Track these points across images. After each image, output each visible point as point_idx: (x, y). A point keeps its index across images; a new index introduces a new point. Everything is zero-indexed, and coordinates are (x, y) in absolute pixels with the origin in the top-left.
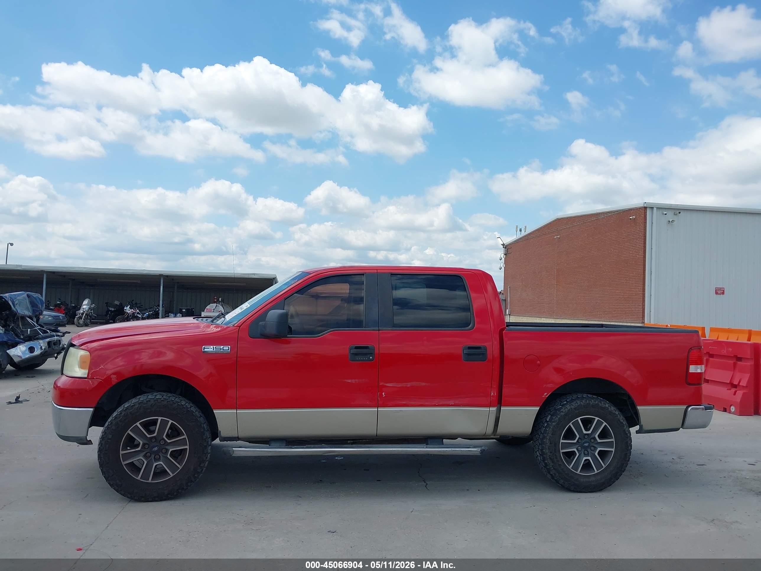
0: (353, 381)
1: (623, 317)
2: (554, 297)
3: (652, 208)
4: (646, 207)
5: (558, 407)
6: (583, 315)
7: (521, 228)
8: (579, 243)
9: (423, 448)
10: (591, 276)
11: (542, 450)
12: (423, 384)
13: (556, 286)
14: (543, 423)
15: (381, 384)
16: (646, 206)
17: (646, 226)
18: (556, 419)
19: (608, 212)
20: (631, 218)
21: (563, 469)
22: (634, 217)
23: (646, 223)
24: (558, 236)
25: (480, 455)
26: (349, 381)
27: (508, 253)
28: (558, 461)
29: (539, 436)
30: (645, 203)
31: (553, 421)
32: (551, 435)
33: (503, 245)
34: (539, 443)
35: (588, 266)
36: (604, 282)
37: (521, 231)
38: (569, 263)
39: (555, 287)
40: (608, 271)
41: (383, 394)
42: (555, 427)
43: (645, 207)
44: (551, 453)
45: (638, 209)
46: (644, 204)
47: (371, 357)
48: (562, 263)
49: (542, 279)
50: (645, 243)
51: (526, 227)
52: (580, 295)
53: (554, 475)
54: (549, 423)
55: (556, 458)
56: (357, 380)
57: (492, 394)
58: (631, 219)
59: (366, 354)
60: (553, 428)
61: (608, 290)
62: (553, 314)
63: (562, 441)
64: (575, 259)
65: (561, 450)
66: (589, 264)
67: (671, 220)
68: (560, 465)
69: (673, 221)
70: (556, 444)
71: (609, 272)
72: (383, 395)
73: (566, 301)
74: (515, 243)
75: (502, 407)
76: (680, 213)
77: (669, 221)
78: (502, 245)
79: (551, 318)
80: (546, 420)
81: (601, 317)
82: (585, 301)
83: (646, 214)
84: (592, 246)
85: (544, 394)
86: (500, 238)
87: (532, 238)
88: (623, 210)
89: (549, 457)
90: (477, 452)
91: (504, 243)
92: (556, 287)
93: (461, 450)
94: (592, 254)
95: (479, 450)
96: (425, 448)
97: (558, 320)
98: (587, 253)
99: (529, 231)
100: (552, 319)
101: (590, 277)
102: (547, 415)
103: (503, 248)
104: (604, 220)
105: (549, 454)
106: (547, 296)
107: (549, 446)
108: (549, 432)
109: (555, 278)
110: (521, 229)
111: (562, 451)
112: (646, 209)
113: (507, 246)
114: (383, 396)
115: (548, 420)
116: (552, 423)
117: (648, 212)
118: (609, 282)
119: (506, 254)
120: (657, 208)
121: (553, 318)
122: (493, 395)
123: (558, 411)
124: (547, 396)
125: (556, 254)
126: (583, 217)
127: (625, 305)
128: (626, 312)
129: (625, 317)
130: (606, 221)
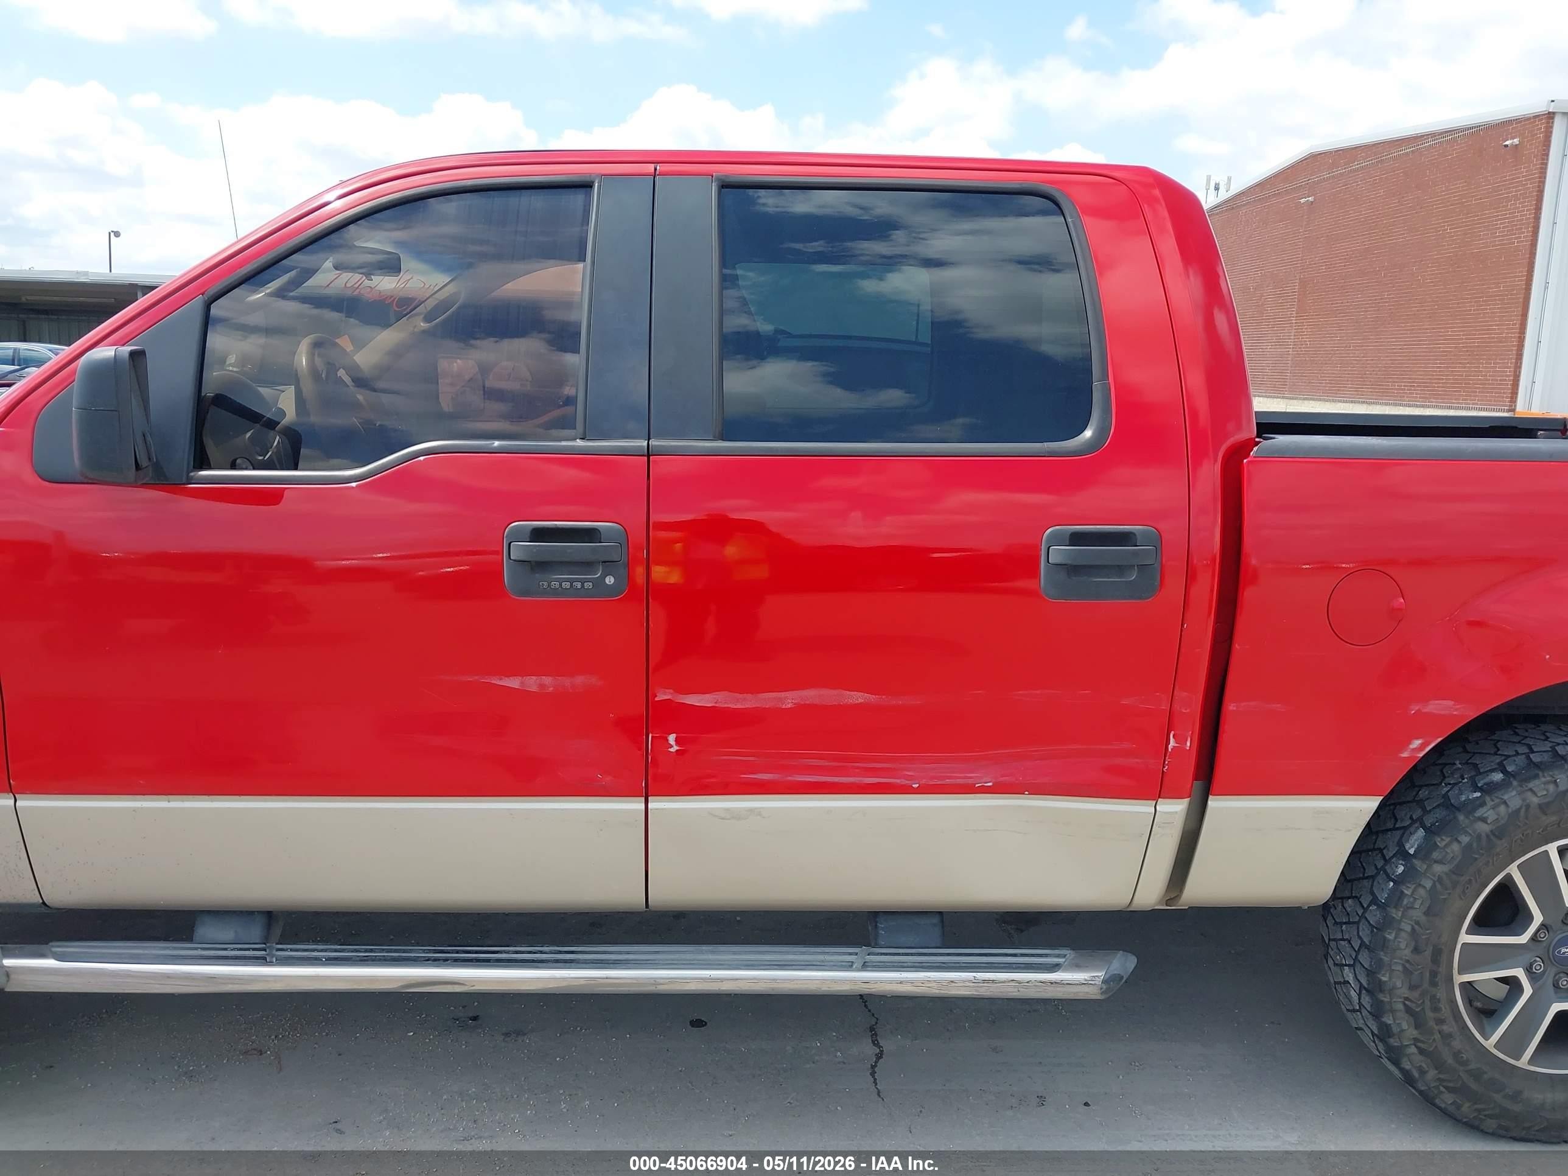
0: (532, 683)
1: (1460, 395)
2: (1290, 348)
4: (1554, 113)
5: (1463, 798)
6: (1356, 391)
7: (1217, 182)
8: (1361, 215)
9: (850, 967)
10: (1384, 295)
11: (1370, 973)
12: (857, 697)
13: (1296, 320)
14: (1384, 858)
15: (661, 696)
16: (1553, 109)
17: (1547, 162)
18: (1451, 848)
19: (1446, 132)
20: (1507, 143)
21: (1460, 1052)
22: (1516, 140)
23: (1548, 153)
24: (1310, 198)
25: (1099, 997)
26: (514, 683)
28: (1440, 1021)
29: (1365, 910)
30: (1552, 102)
31: (1435, 855)
32: (1423, 919)
34: (1360, 937)
35: (1379, 271)
36: (1418, 311)
37: (1217, 188)
38: (1331, 264)
39: (1293, 323)
40: (1432, 282)
41: (672, 739)
42: (1441, 883)
43: (1549, 113)
44: (1412, 988)
45: (1529, 119)
46: (1547, 107)
47: (612, 580)
48: (1315, 264)
49: (1263, 305)
51: (1229, 179)
52: (1353, 343)
53: (1416, 1074)
54: (1416, 862)
55: (1436, 1009)
56: (547, 680)
57: (1172, 743)
58: (1506, 146)
59: (587, 565)
60: (1434, 885)
61: (1427, 329)
62: (1285, 388)
63: (1465, 938)
64: (1347, 255)
65: (1459, 973)
68: (1447, 1037)
70: (1440, 954)
71: (1434, 286)
72: (672, 746)
73: (1317, 357)
75: (1210, 797)
79: (1278, 397)
80: (1401, 844)
81: (1400, 397)
82: (1364, 357)
83: (1551, 131)
84: (1394, 221)
85: (1409, 742)
87: (1244, 205)
88: (1487, 124)
89: (1405, 1004)
90: (1086, 989)
92: (1296, 323)
93: (1019, 982)
94: (1393, 240)
95: (1099, 982)
96: (858, 970)
97: (1295, 401)
98: (1381, 238)
99: (1236, 188)
100: (1279, 400)
101: (1382, 299)
102: (1408, 822)
104: (1432, 152)
105: (1405, 992)
106: (1272, 345)
107: (1408, 961)
108: (1413, 903)
109: (1295, 301)
110: (1219, 184)
111: (1459, 979)
112: (1553, 118)
114: (672, 750)
115: (1412, 851)
116: (1429, 866)
117: (1557, 125)
118: (1432, 309)
121: (1283, 398)
122: (1174, 748)
123: (1461, 817)
124: (1421, 755)
125: (1300, 242)
126: (1378, 147)
127: (1469, 367)
128: (1469, 384)
129: (1466, 396)
130: (1437, 155)
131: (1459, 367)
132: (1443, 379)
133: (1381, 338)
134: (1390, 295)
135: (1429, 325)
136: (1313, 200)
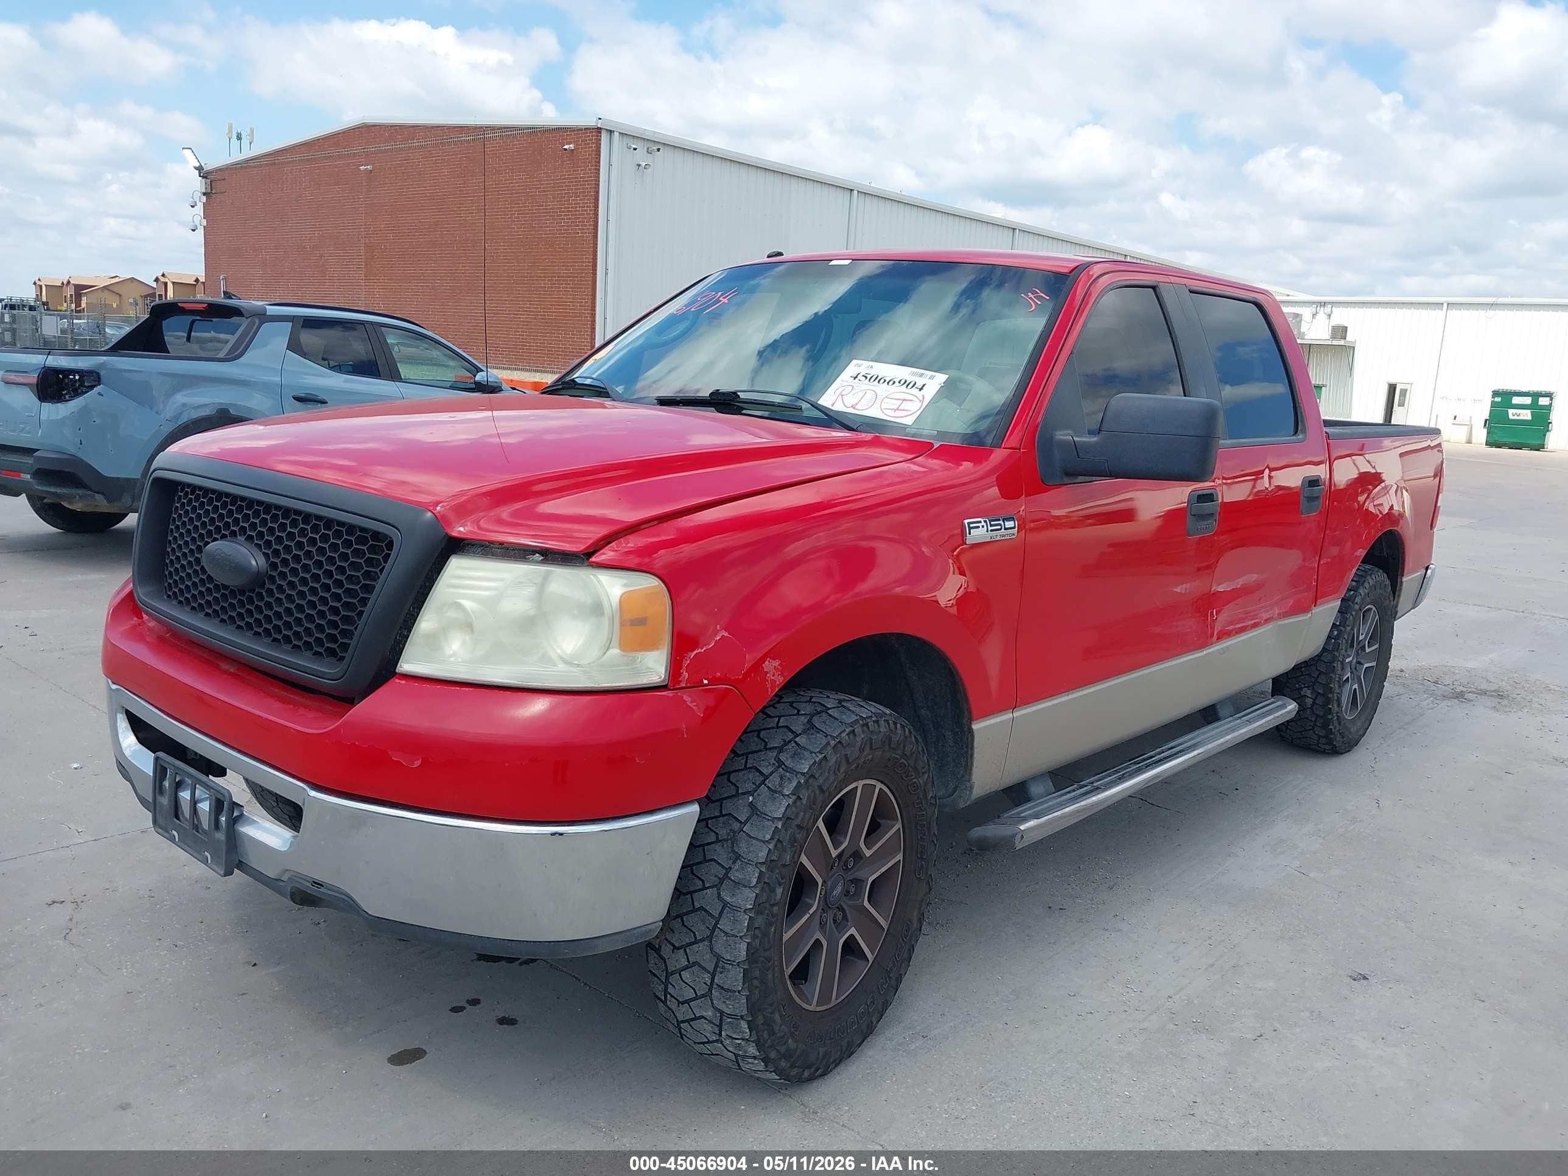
3: (611, 131)
4: (601, 128)
8: (426, 190)
10: (459, 267)
13: (365, 281)
16: (601, 124)
17: (599, 170)
20: (566, 147)
22: (571, 146)
23: (599, 163)
24: (368, 168)
27: (214, 191)
30: (600, 119)
33: (199, 169)
35: (451, 244)
37: (240, 139)
38: (398, 232)
39: (361, 286)
43: (598, 128)
45: (581, 130)
46: (597, 122)
48: (380, 230)
49: (320, 263)
50: (596, 207)
51: (252, 131)
58: (566, 150)
61: (506, 300)
64: (416, 226)
66: (455, 241)
67: (643, 164)
69: (647, 166)
74: (236, 168)
76: (659, 150)
77: (639, 165)
78: (196, 168)
83: (600, 144)
86: (191, 149)
88: (543, 127)
91: (203, 165)
92: (365, 286)
101: (456, 270)
103: (200, 176)
104: (494, 144)
109: (362, 264)
110: (240, 135)
112: (600, 133)
113: (209, 173)
117: (604, 137)
119: (209, 193)
120: (620, 133)
125: (362, 207)
126: (438, 130)
127: (549, 337)
128: (552, 351)
129: (550, 361)
130: (499, 147)
131: (540, 336)
132: (526, 346)
133: (460, 306)
134: (465, 267)
135: (508, 297)
136: (371, 169)
